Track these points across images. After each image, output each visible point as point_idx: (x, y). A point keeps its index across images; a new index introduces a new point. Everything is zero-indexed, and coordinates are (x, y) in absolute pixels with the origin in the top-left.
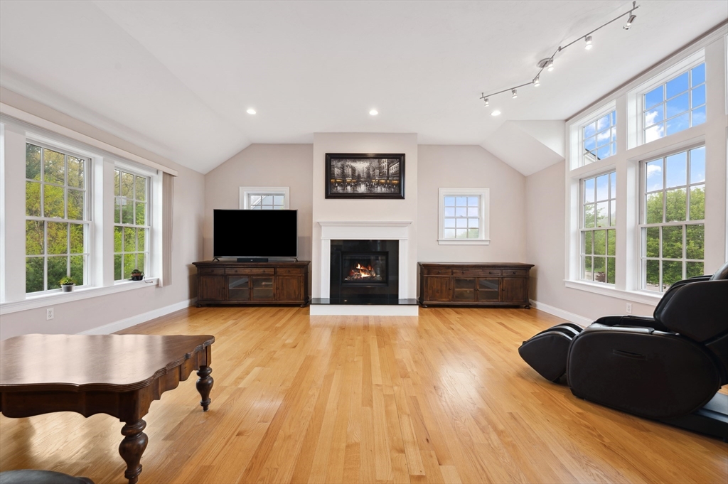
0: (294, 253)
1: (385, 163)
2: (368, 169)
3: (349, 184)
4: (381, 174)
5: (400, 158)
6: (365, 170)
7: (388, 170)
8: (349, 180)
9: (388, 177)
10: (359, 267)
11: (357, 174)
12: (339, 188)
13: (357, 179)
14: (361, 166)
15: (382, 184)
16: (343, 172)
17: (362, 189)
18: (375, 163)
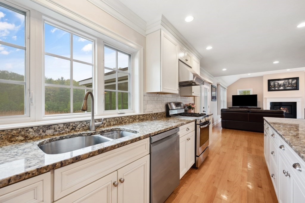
0: (256, 105)
1: (290, 81)
2: (284, 83)
3: (276, 87)
4: (289, 84)
5: (297, 79)
6: (283, 83)
7: (292, 82)
8: (276, 86)
9: (292, 85)
10: (281, 108)
11: (279, 84)
12: (273, 88)
13: (280, 86)
14: (281, 82)
15: (289, 86)
16: (274, 84)
17: (282, 88)
18: (287, 81)
